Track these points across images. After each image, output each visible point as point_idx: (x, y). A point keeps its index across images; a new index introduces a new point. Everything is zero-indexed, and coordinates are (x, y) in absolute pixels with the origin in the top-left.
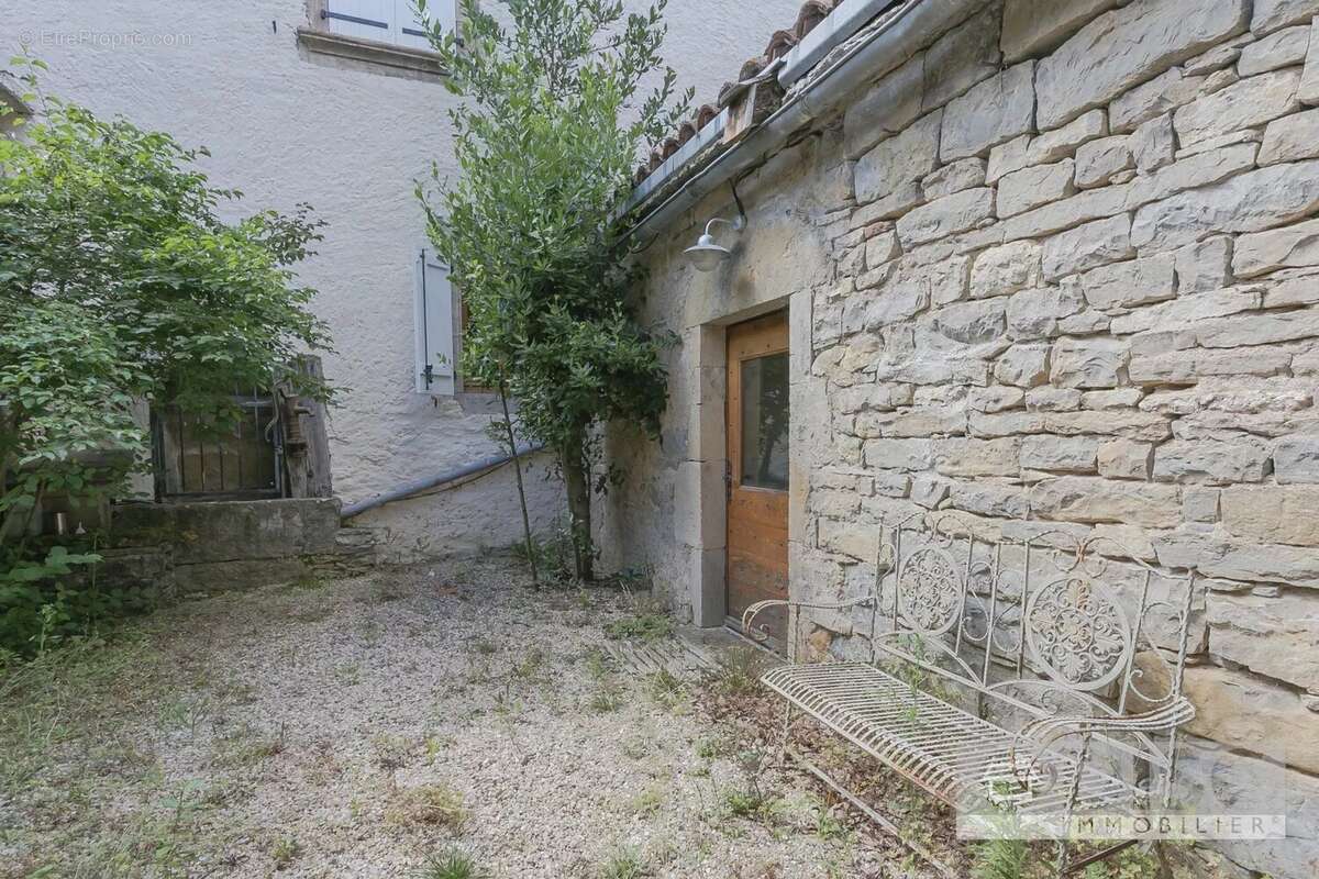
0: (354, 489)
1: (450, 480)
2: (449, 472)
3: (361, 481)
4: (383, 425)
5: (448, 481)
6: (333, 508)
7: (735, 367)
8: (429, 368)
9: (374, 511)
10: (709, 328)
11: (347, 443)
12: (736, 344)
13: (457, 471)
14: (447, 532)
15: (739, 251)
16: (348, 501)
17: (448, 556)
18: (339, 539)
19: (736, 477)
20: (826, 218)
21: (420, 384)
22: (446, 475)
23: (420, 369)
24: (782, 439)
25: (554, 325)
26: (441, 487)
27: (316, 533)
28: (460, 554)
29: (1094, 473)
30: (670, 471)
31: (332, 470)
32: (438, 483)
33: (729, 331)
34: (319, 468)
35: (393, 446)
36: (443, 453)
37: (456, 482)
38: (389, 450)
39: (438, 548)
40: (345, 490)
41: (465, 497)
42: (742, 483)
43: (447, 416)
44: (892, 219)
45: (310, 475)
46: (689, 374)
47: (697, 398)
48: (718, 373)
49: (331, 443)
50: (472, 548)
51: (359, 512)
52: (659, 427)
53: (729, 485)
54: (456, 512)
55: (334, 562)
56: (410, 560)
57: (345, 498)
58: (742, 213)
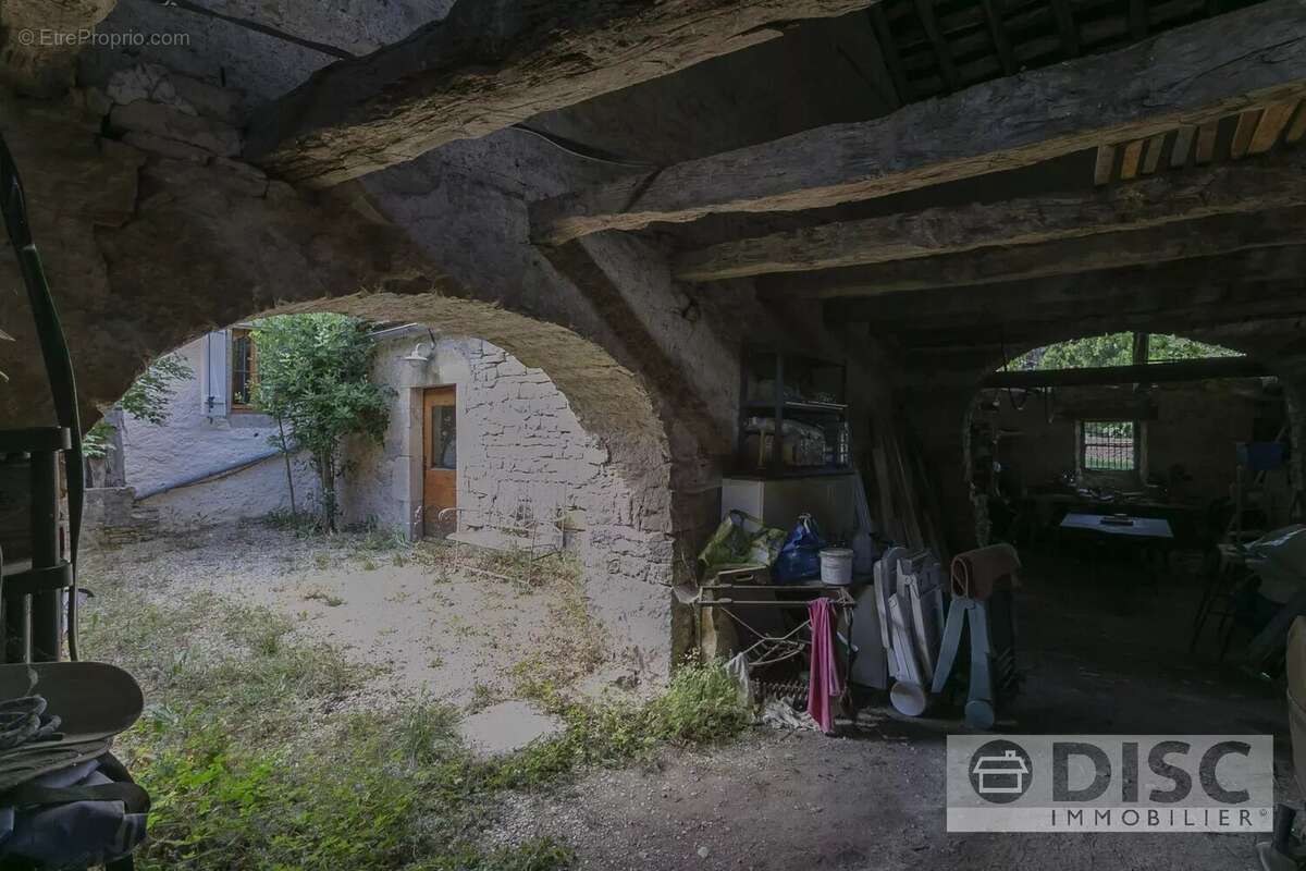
0: (142, 480)
1: (219, 473)
2: (219, 467)
3: (150, 475)
4: (170, 435)
5: (217, 473)
6: (130, 493)
7: (428, 409)
8: (211, 399)
9: (159, 496)
10: (415, 390)
11: (138, 449)
12: (428, 399)
13: (226, 466)
14: (214, 509)
15: (432, 358)
16: (139, 489)
17: (215, 525)
18: (134, 516)
19: (429, 464)
20: (471, 356)
21: (203, 410)
22: (219, 469)
23: (204, 398)
24: (452, 443)
25: (326, 384)
26: (213, 478)
27: (115, 512)
28: (225, 523)
29: (551, 457)
30: (390, 462)
31: (126, 467)
32: (211, 475)
33: (425, 392)
34: (115, 467)
35: (174, 450)
36: (215, 454)
37: (224, 474)
38: (172, 453)
39: (209, 521)
40: (136, 481)
41: (230, 484)
42: (432, 467)
43: (219, 430)
44: (497, 363)
45: (108, 472)
46: (403, 411)
47: (408, 424)
48: (419, 411)
49: (125, 449)
50: (236, 518)
51: (147, 497)
52: (382, 438)
53: (425, 468)
54: (222, 495)
55: (129, 532)
56: (185, 529)
57: (137, 487)
58: (433, 340)
